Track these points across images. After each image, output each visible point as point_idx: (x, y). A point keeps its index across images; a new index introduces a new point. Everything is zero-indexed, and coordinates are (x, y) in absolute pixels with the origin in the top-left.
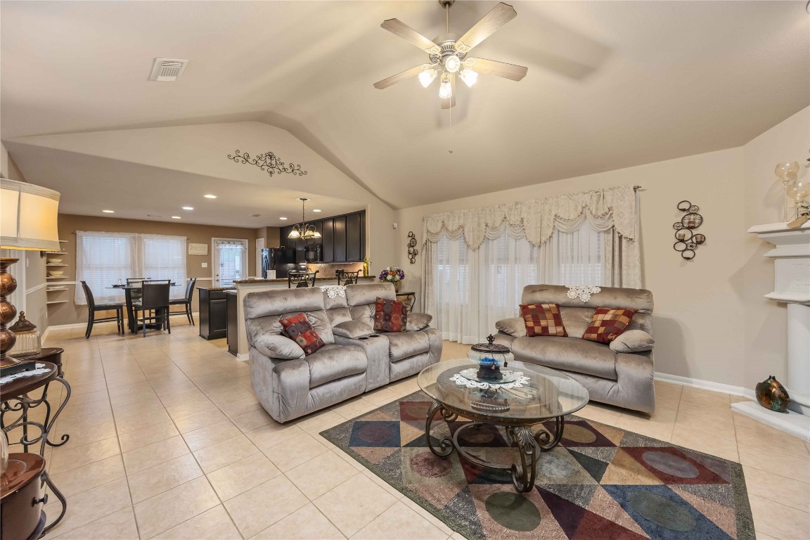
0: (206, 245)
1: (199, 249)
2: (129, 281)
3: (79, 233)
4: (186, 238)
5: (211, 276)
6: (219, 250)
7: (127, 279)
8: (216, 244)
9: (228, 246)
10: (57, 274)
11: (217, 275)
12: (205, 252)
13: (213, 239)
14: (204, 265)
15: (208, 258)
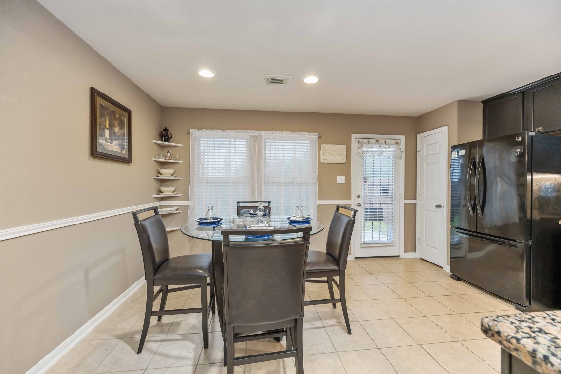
0: (344, 147)
1: (334, 153)
2: (241, 205)
3: (194, 132)
4: (315, 136)
5: (350, 199)
6: (362, 156)
7: (238, 202)
8: (357, 145)
9: (376, 148)
10: (168, 190)
11: (359, 197)
12: (342, 159)
13: (354, 136)
14: (341, 179)
15: (345, 167)
